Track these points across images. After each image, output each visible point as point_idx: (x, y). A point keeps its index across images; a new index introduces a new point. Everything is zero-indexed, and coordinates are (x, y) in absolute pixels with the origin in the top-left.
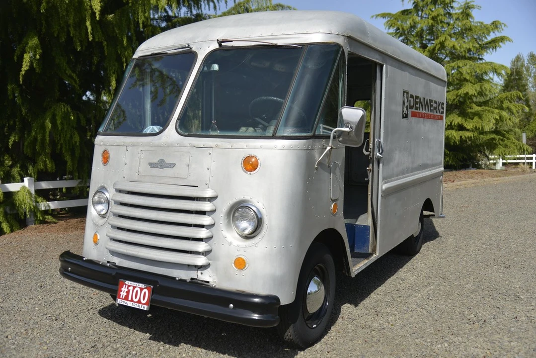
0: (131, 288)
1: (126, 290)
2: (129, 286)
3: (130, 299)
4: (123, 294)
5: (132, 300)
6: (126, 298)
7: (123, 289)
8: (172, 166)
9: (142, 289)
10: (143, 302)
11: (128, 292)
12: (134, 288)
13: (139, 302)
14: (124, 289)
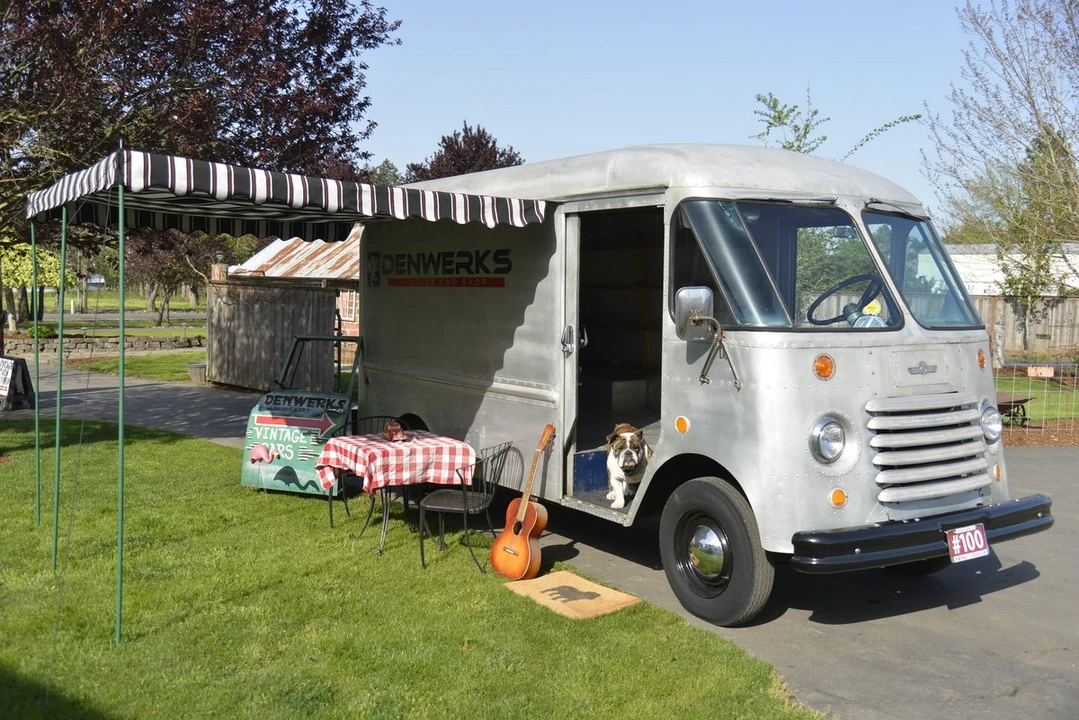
0: (962, 536)
1: (958, 541)
2: (959, 534)
3: (966, 550)
4: (956, 548)
5: (969, 551)
6: (962, 552)
7: (954, 542)
8: (934, 369)
9: (973, 532)
10: (980, 546)
11: (961, 543)
12: (965, 533)
13: (977, 549)
14: (956, 541)
